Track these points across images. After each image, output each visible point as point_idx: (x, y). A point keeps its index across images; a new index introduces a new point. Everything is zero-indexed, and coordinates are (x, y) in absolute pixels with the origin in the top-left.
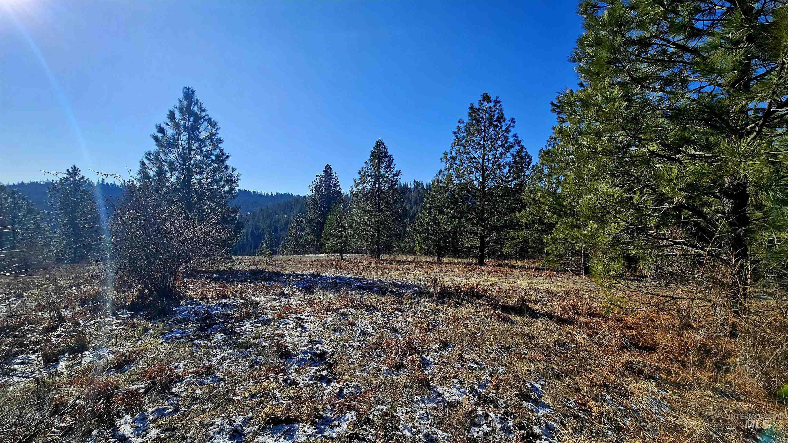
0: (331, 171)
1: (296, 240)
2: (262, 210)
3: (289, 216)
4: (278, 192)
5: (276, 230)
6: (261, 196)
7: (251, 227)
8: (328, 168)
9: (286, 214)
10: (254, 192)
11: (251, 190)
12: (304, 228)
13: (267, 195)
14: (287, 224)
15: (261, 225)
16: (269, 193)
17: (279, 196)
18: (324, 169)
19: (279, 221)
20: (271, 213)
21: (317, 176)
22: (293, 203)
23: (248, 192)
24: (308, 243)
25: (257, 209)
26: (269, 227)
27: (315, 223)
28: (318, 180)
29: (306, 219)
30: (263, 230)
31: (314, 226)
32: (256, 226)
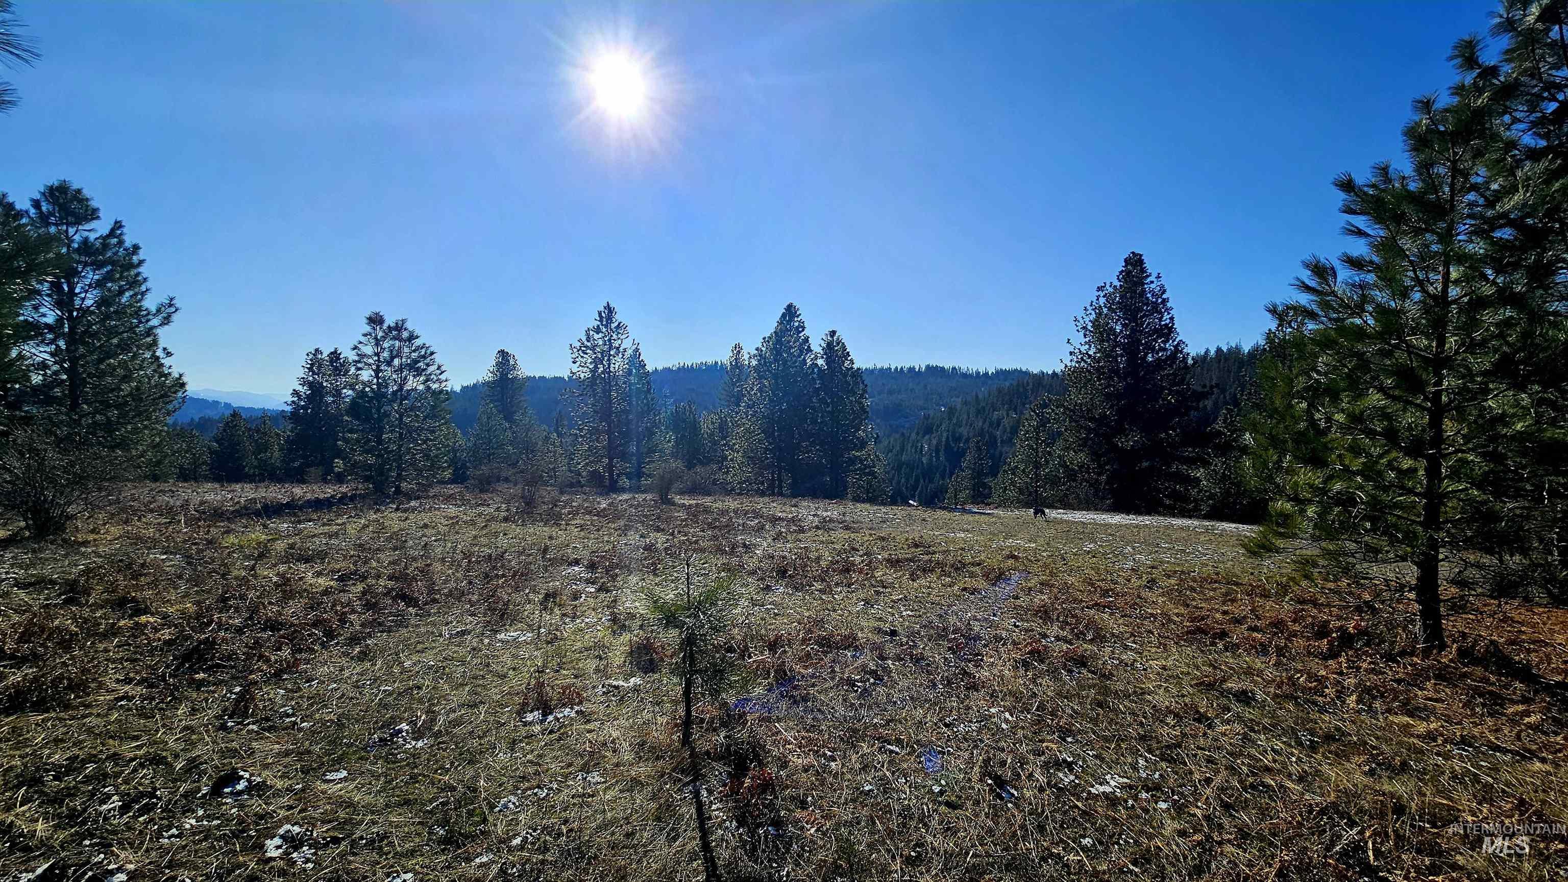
0: (1143, 270)
1: (1037, 466)
2: (965, 403)
3: (1022, 413)
4: (999, 367)
5: (992, 443)
6: (965, 376)
7: (945, 435)
8: (1135, 263)
9: (1015, 410)
10: (954, 368)
11: (947, 365)
12: (1060, 434)
13: (978, 373)
14: (1015, 430)
15: (964, 431)
16: (982, 371)
17: (1001, 374)
18: (1120, 266)
19: (998, 425)
20: (984, 408)
21: (1100, 289)
22: (1031, 386)
23: (943, 368)
24: (1071, 475)
25: (958, 402)
26: (981, 433)
27: (1091, 419)
28: (1102, 300)
29: (1066, 408)
30: (967, 440)
31: (1089, 430)
32: (954, 433)
